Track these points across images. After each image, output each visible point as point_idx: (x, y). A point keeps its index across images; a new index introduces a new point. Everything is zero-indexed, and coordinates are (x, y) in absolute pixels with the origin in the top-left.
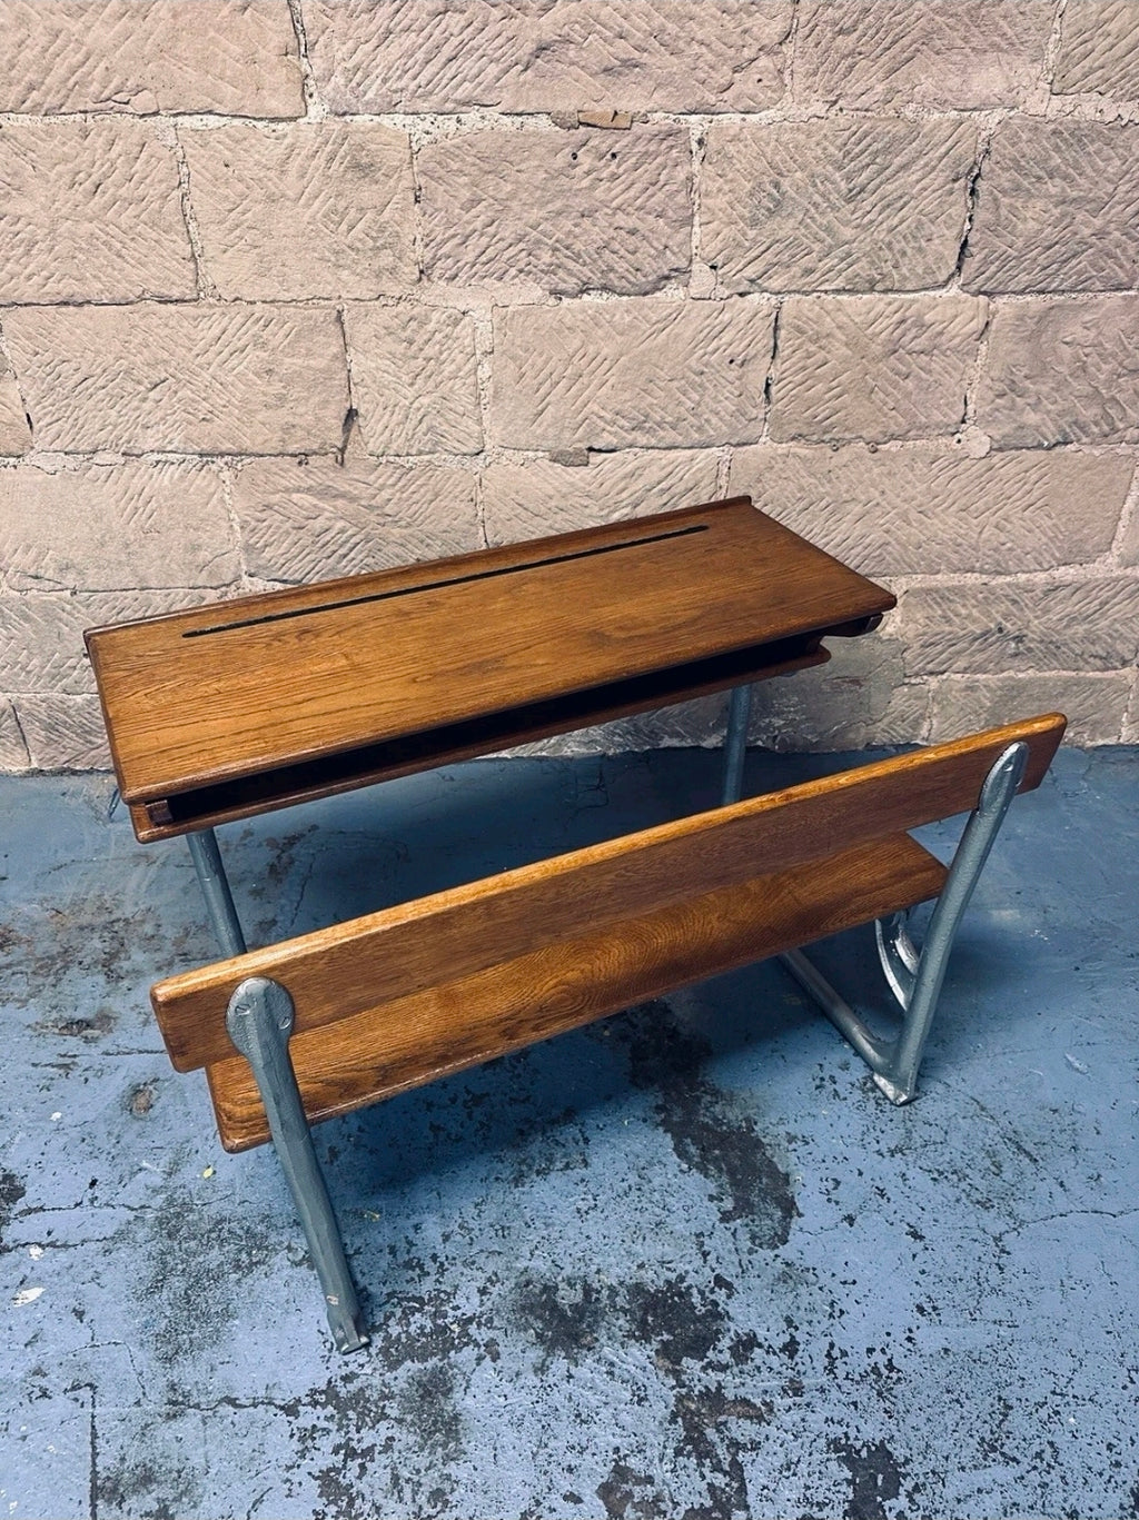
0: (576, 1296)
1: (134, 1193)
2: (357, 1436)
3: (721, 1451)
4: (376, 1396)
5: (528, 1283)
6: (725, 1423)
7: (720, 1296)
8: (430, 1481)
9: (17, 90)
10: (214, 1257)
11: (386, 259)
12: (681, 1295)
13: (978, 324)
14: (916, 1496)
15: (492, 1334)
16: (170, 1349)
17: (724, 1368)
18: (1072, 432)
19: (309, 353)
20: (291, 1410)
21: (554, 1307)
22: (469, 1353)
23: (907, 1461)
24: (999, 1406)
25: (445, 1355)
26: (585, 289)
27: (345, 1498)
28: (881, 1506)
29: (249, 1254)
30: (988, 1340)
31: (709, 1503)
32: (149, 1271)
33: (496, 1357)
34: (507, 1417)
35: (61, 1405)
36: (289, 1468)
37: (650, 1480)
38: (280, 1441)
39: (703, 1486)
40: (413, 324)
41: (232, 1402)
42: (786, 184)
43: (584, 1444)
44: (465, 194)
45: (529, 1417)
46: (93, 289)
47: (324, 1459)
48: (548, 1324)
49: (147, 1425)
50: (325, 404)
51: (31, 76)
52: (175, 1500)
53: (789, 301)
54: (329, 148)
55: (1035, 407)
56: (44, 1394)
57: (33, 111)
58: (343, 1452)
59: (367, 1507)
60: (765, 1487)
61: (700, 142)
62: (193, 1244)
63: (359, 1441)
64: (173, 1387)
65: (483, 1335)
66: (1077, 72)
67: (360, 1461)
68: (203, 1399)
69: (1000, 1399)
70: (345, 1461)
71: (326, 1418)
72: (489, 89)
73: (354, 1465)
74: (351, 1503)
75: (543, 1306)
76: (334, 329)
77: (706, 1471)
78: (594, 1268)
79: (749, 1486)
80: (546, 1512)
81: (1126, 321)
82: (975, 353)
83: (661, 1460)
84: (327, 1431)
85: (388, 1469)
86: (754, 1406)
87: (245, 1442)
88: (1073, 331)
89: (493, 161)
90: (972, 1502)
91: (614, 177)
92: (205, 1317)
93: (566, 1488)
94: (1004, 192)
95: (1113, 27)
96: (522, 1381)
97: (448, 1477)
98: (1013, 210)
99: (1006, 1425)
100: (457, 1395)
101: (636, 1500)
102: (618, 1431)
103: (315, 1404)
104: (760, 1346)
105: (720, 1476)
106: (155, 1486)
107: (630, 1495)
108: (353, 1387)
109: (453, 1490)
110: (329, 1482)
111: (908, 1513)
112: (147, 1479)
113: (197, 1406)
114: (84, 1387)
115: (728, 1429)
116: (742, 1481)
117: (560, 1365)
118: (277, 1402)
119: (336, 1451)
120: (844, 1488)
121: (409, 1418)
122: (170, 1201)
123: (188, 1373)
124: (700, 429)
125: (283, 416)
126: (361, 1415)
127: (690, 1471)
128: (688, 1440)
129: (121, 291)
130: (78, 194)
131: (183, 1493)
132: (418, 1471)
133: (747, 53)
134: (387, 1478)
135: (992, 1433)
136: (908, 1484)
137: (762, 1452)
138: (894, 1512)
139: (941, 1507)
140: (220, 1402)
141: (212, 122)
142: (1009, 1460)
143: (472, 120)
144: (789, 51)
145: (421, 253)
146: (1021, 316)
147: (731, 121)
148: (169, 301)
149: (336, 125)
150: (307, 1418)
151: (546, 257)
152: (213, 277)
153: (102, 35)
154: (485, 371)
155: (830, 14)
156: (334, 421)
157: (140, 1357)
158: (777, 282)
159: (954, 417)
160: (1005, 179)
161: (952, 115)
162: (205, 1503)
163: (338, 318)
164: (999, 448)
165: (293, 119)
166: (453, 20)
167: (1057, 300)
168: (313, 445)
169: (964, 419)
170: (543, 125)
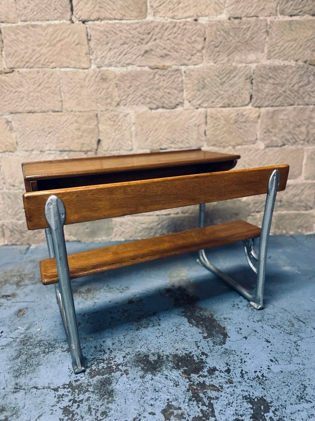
0: (156, 358)
1: (14, 334)
2: (77, 397)
3: (205, 400)
4: (85, 385)
5: (139, 355)
6: (206, 392)
7: (204, 357)
8: (102, 409)
9: (24, 63)
10: (37, 350)
11: (109, 101)
12: (190, 357)
13: (257, 115)
14: (276, 412)
15: (126, 368)
16: (18, 374)
17: (205, 376)
18: (286, 142)
19: (89, 124)
20: (56, 390)
21: (148, 361)
22: (118, 373)
23: (271, 402)
24: (302, 386)
25: (110, 373)
26: (157, 108)
27: (71, 415)
28: (263, 415)
29: (49, 349)
30: (296, 368)
31: (201, 415)
32: (15, 354)
33: (127, 374)
34: (130, 390)
36: (52, 406)
37: (180, 408)
38: (51, 398)
39: (199, 410)
40: (115, 117)
41: (36, 388)
42: (206, 81)
43: (157, 398)
44: (128, 85)
45: (137, 390)
46: (37, 109)
47: (65, 402)
48: (145, 365)
49: (6, 395)
50: (92, 137)
51: (27, 60)
52: (11, 416)
53: (209, 110)
54: (96, 75)
55: (275, 136)
57: (27, 67)
58: (72, 401)
59: (78, 417)
60: (221, 410)
61: (185, 72)
62: (31, 347)
63: (78, 398)
64: (17, 384)
65: (124, 368)
66: (272, 54)
67: (78, 404)
68: (26, 387)
69: (302, 384)
70: (73, 404)
71: (68, 392)
72: (134, 61)
73: (76, 405)
74: (73, 416)
75: (144, 360)
76: (95, 118)
77: (200, 405)
78: (161, 350)
79: (215, 410)
80: (142, 418)
81: (295, 113)
82: (257, 122)
83: (184, 402)
84: (67, 395)
85: (88, 406)
86: (216, 387)
87: (39, 399)
88: (282, 116)
89: (135, 77)
90: (296, 414)
91: (164, 80)
92: (31, 365)
93: (150, 411)
94: (259, 82)
95: (279, 44)
96: (136, 380)
97: (108, 408)
98: (262, 86)
99: (305, 392)
100: (113, 385)
101: (175, 414)
102: (169, 394)
103: (64, 388)
104: (218, 370)
105: (205, 407)
106: (5, 412)
107: (173, 413)
108: (78, 383)
109: (110, 412)
110: (66, 410)
111: (273, 417)
112: (2, 410)
113: (24, 389)
115: (208, 394)
116: (213, 408)
117: (149, 376)
118: (51, 388)
119: (70, 401)
120: (250, 410)
121: (96, 391)
122: (25, 336)
123: (22, 380)
124: (188, 143)
125: (82, 141)
126: (80, 391)
127: (194, 406)
128: (193, 397)
129: (44, 109)
130: (35, 86)
131: (14, 414)
132: (98, 406)
133: (194, 52)
134: (87, 408)
135: (301, 394)
136: (273, 409)
137: (220, 400)
138: (268, 417)
139: (286, 416)
140: (32, 388)
141: (68, 69)
142: (308, 402)
143: (130, 68)
144: (204, 51)
145: (117, 99)
146: (268, 113)
147: (192, 67)
148: (55, 112)
149: (98, 70)
150: (61, 392)
151: (148, 100)
152: (66, 105)
153: (44, 50)
154: (133, 128)
155: (213, 43)
156: (95, 142)
157: (7, 376)
158: (205, 105)
159: (254, 139)
160: (259, 79)
161: (244, 65)
162: (21, 417)
163: (97, 116)
164: (267, 147)
165: (87, 69)
166: (126, 46)
167: (276, 108)
168: (89, 149)
169: (257, 140)
170: (147, 69)
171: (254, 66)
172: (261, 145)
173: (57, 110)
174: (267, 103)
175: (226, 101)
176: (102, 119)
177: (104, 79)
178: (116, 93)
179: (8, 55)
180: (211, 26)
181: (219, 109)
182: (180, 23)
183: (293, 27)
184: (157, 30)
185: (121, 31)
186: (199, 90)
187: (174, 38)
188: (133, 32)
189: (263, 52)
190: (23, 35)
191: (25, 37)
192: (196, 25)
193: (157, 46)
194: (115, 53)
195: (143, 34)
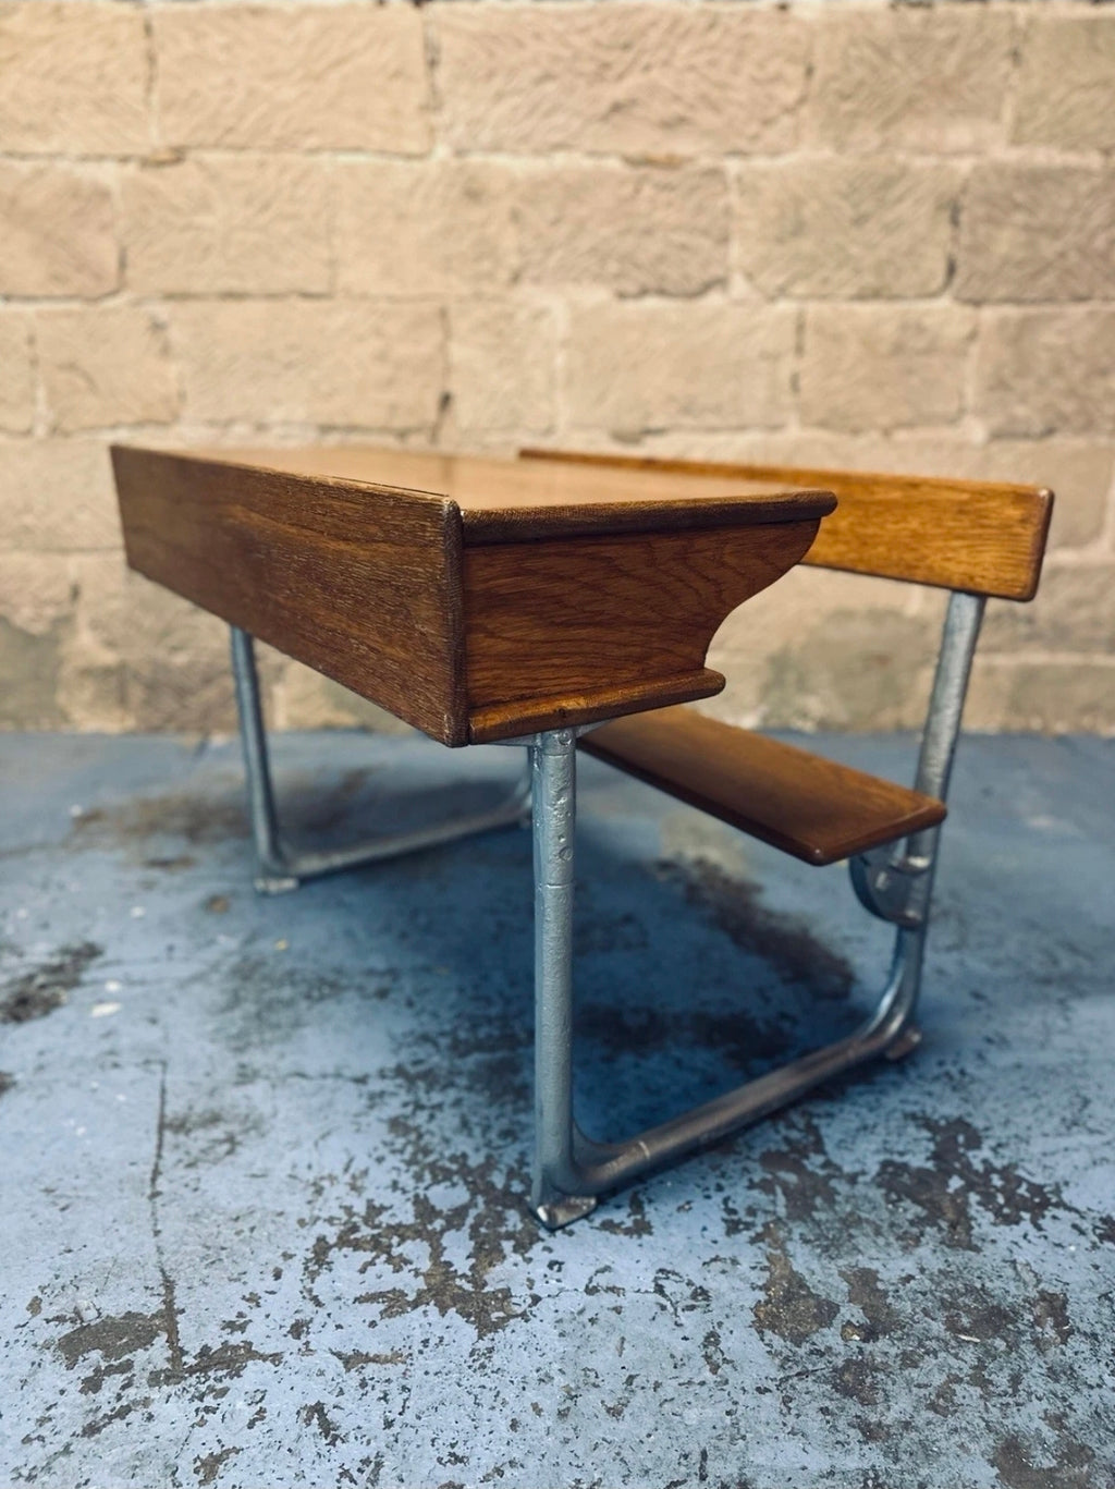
0: (643, 1020)
1: (209, 954)
2: (426, 1097)
4: (444, 1073)
5: (594, 1011)
7: (786, 1025)
8: (500, 1125)
9: (220, 132)
10: (287, 992)
12: (745, 1022)
14: (1001, 1150)
16: (240, 1044)
18: (1058, 424)
19: (417, 343)
20: (361, 1081)
21: (621, 1026)
23: (987, 1129)
24: (1078, 1101)
25: (513, 1050)
26: (644, 292)
27: (415, 1134)
28: (964, 1154)
29: (321, 991)
32: (221, 999)
35: (131, 1073)
36: (357, 1115)
38: (349, 1098)
40: (503, 321)
41: (302, 1075)
42: (805, 211)
44: (551, 214)
47: (393, 1108)
48: (614, 1035)
49: (216, 1088)
50: (425, 386)
51: (229, 122)
52: (242, 1132)
53: (813, 308)
54: (449, 179)
55: (1023, 400)
56: (116, 1065)
58: (412, 1106)
59: (436, 1140)
60: (842, 1141)
61: (738, 180)
62: (265, 986)
63: (428, 1100)
64: (243, 1066)
66: (1028, 129)
67: (429, 1111)
68: (273, 1075)
70: (414, 1112)
71: (395, 1086)
72: (576, 136)
73: (423, 1115)
74: (420, 1136)
75: (610, 1024)
76: (439, 322)
78: (658, 1003)
79: (826, 1140)
81: (1092, 329)
82: (966, 354)
84: (394, 1094)
85: (458, 1117)
87: (314, 1100)
88: (1049, 337)
89: (574, 189)
90: (1058, 1157)
91: (669, 204)
92: (276, 1027)
94: (981, 222)
95: (1053, 96)
97: (519, 1123)
98: (988, 235)
99: (1086, 1112)
100: (526, 1075)
103: (383, 1077)
105: (796, 1132)
106: (222, 1124)
108: (421, 1068)
110: (398, 1125)
111: (992, 1159)
112: (214, 1119)
113: (267, 1077)
114: (154, 1060)
116: (819, 1136)
117: (628, 1058)
118: (346, 1076)
119: (405, 1105)
120: (925, 1143)
121: (478, 1086)
122: (246, 960)
123: (256, 1059)
125: (391, 396)
126: (430, 1085)
129: (273, 286)
130: (252, 210)
131: (251, 1128)
132: (488, 1119)
133: (773, 113)
134: (456, 1122)
135: (1073, 1114)
136: (992, 1143)
138: (978, 1159)
139: (1028, 1157)
140: (290, 1075)
141: (360, 159)
142: (1091, 1132)
143: (560, 160)
144: (805, 111)
145: (514, 261)
146: (1003, 323)
147: (761, 163)
148: (306, 296)
149: (455, 163)
150: (376, 1085)
151: (613, 267)
152: (348, 277)
153: (288, 93)
154: (560, 360)
155: (835, 85)
156: (431, 400)
157: (211, 1048)
158: (800, 289)
159: (953, 408)
160: (980, 211)
161: (932, 161)
162: (273, 1135)
163: (443, 314)
164: (997, 436)
165: (420, 157)
166: (550, 87)
167: (1032, 310)
168: (411, 422)
169: (962, 411)
170: (614, 164)
171: (965, 166)
172: (976, 431)
173: (315, 288)
174: (1002, 292)
175: (869, 280)
176: (461, 325)
177: (473, 195)
178: (509, 240)
179: (168, 106)
180: (831, 28)
181: (845, 307)
182: (732, 15)
183: (1101, 42)
184: (654, 36)
185: (538, 36)
186: (780, 241)
187: (712, 63)
188: (577, 41)
189: (997, 118)
190: (221, 39)
191: (227, 48)
192: (784, 22)
193: (653, 90)
194: (515, 109)
195: (610, 48)
